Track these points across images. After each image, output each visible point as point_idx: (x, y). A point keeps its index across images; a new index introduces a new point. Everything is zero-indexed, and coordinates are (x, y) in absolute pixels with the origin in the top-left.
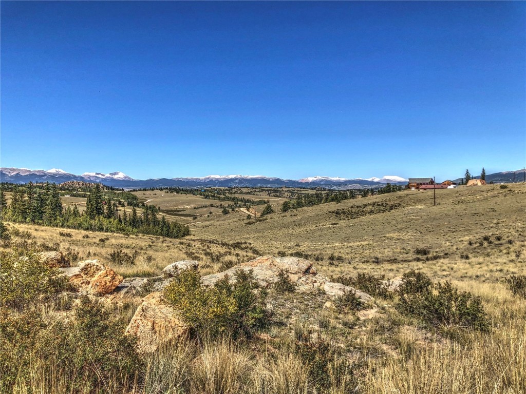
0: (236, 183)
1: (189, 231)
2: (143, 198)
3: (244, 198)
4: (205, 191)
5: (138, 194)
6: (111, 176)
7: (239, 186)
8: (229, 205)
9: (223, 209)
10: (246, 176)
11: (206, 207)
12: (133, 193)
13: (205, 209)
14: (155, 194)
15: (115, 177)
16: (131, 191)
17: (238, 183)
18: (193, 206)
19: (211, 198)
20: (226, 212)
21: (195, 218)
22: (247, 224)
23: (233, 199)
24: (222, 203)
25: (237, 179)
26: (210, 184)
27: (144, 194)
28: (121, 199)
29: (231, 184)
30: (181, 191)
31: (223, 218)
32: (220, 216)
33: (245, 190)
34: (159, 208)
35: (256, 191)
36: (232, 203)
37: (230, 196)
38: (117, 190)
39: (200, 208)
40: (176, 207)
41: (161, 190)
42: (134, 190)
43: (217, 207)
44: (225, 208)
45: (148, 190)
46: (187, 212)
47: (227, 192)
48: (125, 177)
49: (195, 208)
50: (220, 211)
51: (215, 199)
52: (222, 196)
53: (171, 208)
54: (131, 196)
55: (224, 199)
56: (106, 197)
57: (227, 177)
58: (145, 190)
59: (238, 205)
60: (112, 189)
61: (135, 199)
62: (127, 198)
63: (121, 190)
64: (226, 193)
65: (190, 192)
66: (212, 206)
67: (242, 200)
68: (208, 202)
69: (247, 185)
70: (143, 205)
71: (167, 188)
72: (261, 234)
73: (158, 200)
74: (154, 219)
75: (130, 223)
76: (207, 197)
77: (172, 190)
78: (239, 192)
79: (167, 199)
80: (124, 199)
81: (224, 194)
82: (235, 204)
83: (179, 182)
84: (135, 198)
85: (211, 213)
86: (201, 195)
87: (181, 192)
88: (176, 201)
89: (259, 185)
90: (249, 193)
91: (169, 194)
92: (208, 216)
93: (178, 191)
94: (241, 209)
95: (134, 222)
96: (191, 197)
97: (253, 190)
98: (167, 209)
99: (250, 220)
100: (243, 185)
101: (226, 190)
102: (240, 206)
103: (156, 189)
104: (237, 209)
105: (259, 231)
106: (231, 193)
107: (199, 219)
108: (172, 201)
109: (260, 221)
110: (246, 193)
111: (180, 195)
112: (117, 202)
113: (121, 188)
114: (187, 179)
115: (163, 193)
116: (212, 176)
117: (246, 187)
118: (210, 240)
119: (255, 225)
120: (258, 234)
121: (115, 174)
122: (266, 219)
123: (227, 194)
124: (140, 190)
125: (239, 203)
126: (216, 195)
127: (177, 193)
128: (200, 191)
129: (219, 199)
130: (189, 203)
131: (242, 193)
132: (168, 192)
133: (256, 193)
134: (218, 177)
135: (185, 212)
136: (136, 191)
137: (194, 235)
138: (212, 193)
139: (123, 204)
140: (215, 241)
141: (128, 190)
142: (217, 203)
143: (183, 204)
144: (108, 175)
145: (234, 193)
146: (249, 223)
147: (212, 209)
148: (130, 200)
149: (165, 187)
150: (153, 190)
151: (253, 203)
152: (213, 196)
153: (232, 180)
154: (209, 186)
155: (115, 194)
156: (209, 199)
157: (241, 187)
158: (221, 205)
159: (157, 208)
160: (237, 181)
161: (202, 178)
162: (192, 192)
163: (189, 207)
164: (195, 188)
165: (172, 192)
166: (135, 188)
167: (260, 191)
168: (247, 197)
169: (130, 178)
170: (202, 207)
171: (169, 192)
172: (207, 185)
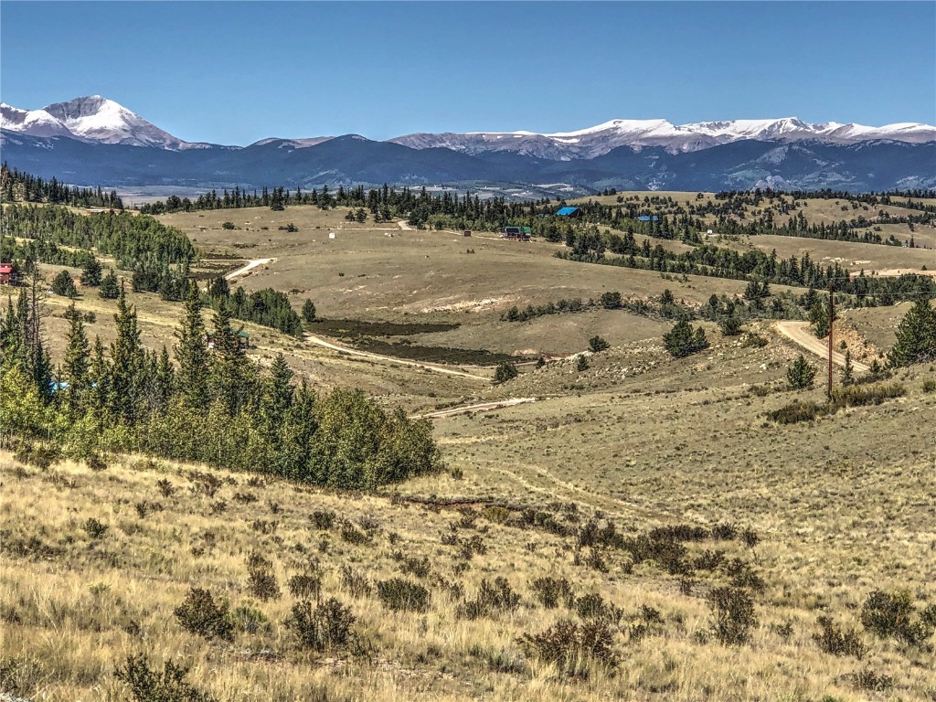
0: (770, 168)
1: (430, 448)
2: (221, 249)
3: (807, 263)
4: (578, 214)
5: (197, 228)
6: (55, 120)
7: (790, 185)
8: (714, 300)
9: (671, 325)
10: (833, 126)
11: (576, 307)
12: (166, 220)
13: (570, 323)
14: (291, 229)
15: (84, 125)
16: (157, 209)
17: (783, 169)
18: (500, 302)
19: (608, 254)
20: (684, 344)
21: (507, 372)
22: (775, 416)
23: (743, 266)
24: (675, 287)
25: (778, 142)
26: (609, 176)
27: (229, 226)
28: (103, 250)
29: (739, 175)
30: (436, 208)
31: (663, 382)
32: (644, 367)
33: (820, 212)
34: (309, 309)
35: (886, 219)
36: (733, 289)
37: (722, 246)
38: (85, 199)
39: (541, 312)
40: (406, 308)
41: (323, 201)
42: (174, 205)
43: (641, 309)
44: (686, 317)
45: (250, 202)
46: (463, 338)
47: (710, 219)
48: (135, 130)
49: (513, 316)
50: (651, 335)
51: (633, 264)
52: (679, 247)
53: (375, 313)
54: (158, 239)
55: (685, 267)
56: (19, 240)
57: (716, 133)
58: (235, 201)
59: (768, 302)
60: (58, 195)
61: (179, 253)
62: (131, 245)
63: (104, 201)
64: (700, 226)
65: (491, 216)
66: (612, 302)
67: (793, 274)
68: (594, 278)
69: (833, 179)
70: (220, 288)
71: (358, 195)
72: (844, 485)
73: (301, 260)
74: (235, 374)
75: (102, 393)
76: (585, 249)
77: (382, 205)
78: (781, 220)
79: (355, 256)
80: (118, 250)
81: (691, 229)
82: (756, 294)
83: (435, 157)
84: (179, 250)
85: (598, 345)
86: (554, 236)
87: (441, 216)
88: (406, 268)
89: (911, 182)
90: (842, 232)
91: (369, 225)
92: (583, 365)
93: (420, 211)
94: (784, 328)
95: (121, 385)
96: (490, 244)
97: (872, 213)
98: (353, 313)
99: (804, 397)
100: (809, 181)
101: (710, 208)
102: (780, 311)
103: (301, 200)
104: (755, 327)
105: (837, 465)
106: (733, 229)
107: (527, 375)
108: (384, 269)
109: (858, 400)
110: (823, 232)
111: (429, 233)
112: (80, 271)
113: (107, 191)
114: (478, 140)
115: (336, 223)
116: (630, 126)
117: (827, 194)
118: (533, 502)
119: (821, 429)
120: (827, 482)
121: (83, 107)
122: (898, 392)
123: (708, 238)
124: (207, 203)
125: (774, 288)
126: (640, 239)
127: (413, 222)
128: (552, 211)
129: (660, 261)
130: (478, 282)
131: (798, 228)
132: (361, 218)
133: (886, 232)
134: (660, 128)
135: (452, 332)
136: (188, 207)
137: (458, 474)
138: (615, 224)
139: (112, 280)
140: (558, 517)
141: (142, 201)
142: (644, 285)
143: (445, 284)
144: (39, 115)
145: (752, 230)
146: (787, 416)
147: (615, 325)
148: (151, 261)
149: (352, 187)
150: (278, 202)
151: (862, 289)
152: (620, 246)
153: (746, 150)
154: (605, 183)
155: (70, 221)
156: (600, 259)
157: (797, 195)
158: (667, 298)
159: (297, 307)
160: (777, 156)
161: (568, 136)
162: (499, 216)
163: (480, 305)
164: (526, 194)
165: (387, 216)
166: (180, 191)
167: (911, 222)
168: (825, 256)
169: (159, 134)
170: (550, 310)
171: (370, 217)
172: (595, 176)
